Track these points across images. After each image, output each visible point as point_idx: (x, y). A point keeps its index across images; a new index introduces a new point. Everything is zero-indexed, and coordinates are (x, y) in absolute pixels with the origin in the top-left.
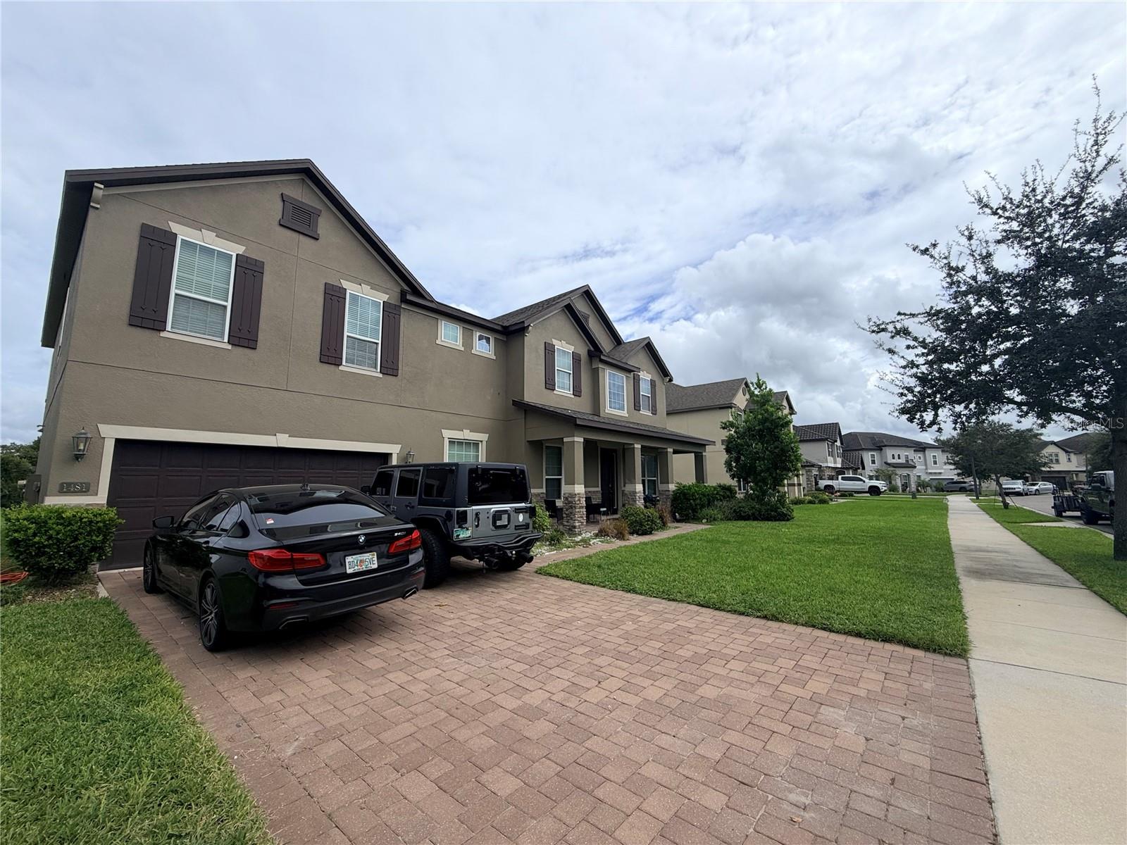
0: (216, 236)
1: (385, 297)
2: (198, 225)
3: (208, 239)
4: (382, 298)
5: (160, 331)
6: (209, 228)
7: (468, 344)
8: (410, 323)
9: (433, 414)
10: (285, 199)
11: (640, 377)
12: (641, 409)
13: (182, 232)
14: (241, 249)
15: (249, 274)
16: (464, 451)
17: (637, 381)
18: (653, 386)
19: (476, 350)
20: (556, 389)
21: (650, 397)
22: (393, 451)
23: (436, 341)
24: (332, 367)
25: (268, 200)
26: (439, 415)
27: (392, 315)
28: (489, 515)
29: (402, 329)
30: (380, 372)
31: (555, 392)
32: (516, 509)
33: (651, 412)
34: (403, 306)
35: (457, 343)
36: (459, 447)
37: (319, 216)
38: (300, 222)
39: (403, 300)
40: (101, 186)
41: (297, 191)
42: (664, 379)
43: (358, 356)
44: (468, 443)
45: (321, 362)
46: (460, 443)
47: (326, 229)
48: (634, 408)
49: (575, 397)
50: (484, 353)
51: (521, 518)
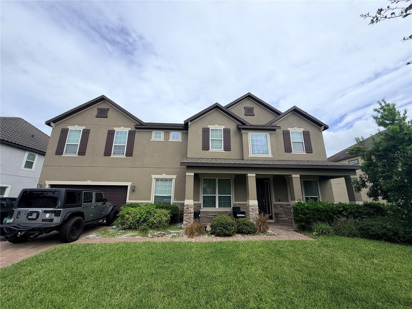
0: (78, 126)
1: (130, 129)
2: (74, 125)
3: (77, 128)
5: (61, 155)
6: (77, 124)
7: (167, 138)
8: (140, 137)
9: (148, 169)
10: (98, 109)
11: (290, 131)
12: (293, 151)
13: (70, 128)
14: (84, 128)
15: (86, 133)
16: (164, 183)
17: (286, 135)
18: (306, 135)
19: (171, 139)
20: (210, 149)
21: (303, 142)
22: (129, 184)
23: (151, 140)
24: (108, 157)
25: (94, 111)
26: (151, 169)
27: (131, 135)
28: (25, 213)
29: (136, 138)
30: (125, 156)
31: (209, 151)
32: (44, 211)
33: (305, 152)
34: (136, 130)
35: (161, 139)
36: (161, 182)
37: (108, 110)
38: (102, 114)
39: (136, 128)
40: (52, 123)
41: (102, 106)
42: (320, 129)
43: (118, 151)
44: (166, 180)
45: (104, 156)
46: (162, 180)
47: (110, 113)
48: (285, 151)
49: (226, 151)
50: (175, 140)
51: (48, 216)
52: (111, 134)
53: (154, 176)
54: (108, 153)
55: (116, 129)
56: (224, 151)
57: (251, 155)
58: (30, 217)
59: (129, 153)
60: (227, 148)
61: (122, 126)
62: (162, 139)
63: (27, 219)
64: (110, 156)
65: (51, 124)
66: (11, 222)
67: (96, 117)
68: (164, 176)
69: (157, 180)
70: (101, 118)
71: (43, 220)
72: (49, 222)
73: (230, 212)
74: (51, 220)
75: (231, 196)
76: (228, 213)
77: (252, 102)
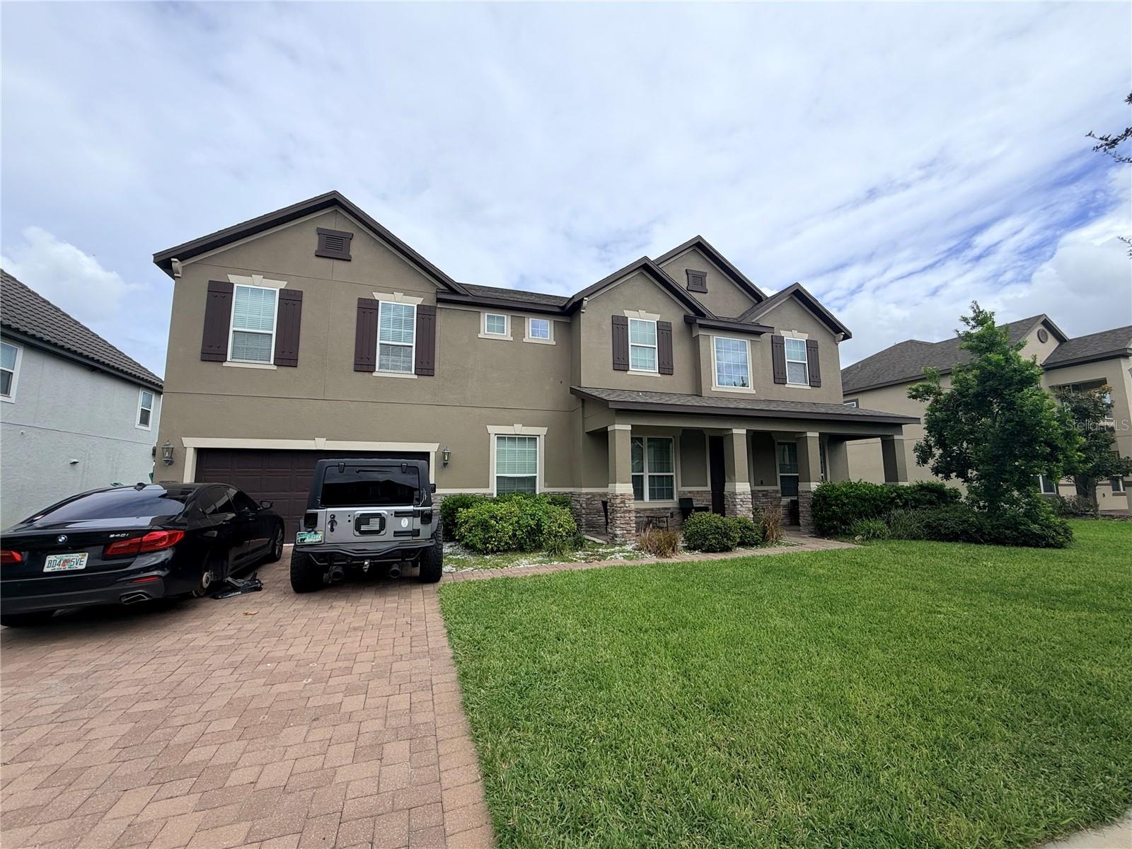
0: (264, 278)
1: (419, 301)
2: (247, 272)
3: (257, 281)
4: (415, 302)
5: (222, 362)
6: (258, 272)
7: (518, 332)
8: (448, 323)
9: (477, 411)
10: (320, 232)
11: (785, 338)
12: (788, 382)
13: (238, 281)
14: (283, 285)
15: (290, 304)
16: (517, 447)
17: (778, 344)
18: (812, 347)
19: (529, 338)
20: (630, 368)
21: (805, 364)
22: (432, 448)
23: (478, 336)
24: (367, 374)
25: (306, 237)
26: (483, 411)
27: (426, 318)
28: (349, 518)
29: (438, 328)
30: (415, 374)
31: (628, 373)
32: (396, 513)
33: (808, 384)
34: (438, 306)
35: (505, 334)
36: (511, 443)
37: (351, 239)
38: (334, 248)
39: (439, 300)
40: (176, 260)
41: (332, 223)
42: (835, 337)
43: (393, 361)
44: (522, 439)
45: (355, 371)
46: (512, 438)
47: (360, 247)
48: (773, 381)
49: (663, 375)
50: (539, 339)
51: (405, 523)
52: (368, 310)
53: (493, 430)
54: (364, 362)
55: (382, 298)
56: (659, 375)
57: (716, 387)
58: (363, 528)
59: (425, 366)
60: (666, 367)
61: (398, 290)
62: (507, 335)
63: (357, 533)
64: (372, 372)
65: (173, 264)
66: (317, 540)
67: (317, 256)
68: (518, 429)
69: (501, 438)
70: (332, 260)
71: (396, 534)
72: (410, 538)
73: (674, 508)
74: (416, 533)
75: (672, 476)
76: (670, 511)
77: (702, 260)
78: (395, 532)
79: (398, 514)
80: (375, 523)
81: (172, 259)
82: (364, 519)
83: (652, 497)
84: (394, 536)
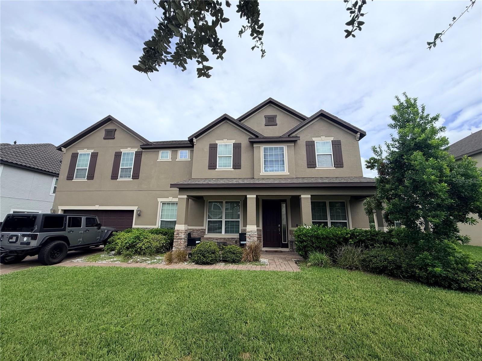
0: (87, 149)
1: (136, 150)
2: (83, 148)
3: (85, 151)
4: (134, 151)
5: (72, 180)
6: (85, 148)
7: (174, 157)
8: (146, 157)
9: (154, 192)
10: (106, 130)
11: (315, 142)
12: (317, 166)
13: (80, 152)
14: (92, 151)
15: (94, 156)
16: (170, 207)
17: (310, 146)
18: (336, 145)
19: (179, 159)
20: (217, 168)
21: (331, 155)
22: (135, 208)
23: (158, 161)
24: (115, 180)
25: (101, 133)
26: (157, 192)
27: (138, 156)
28: (7, 236)
29: (142, 159)
30: (132, 178)
31: (216, 170)
32: (23, 235)
33: (333, 166)
34: (143, 151)
35: (168, 158)
36: (168, 206)
37: (115, 131)
38: (110, 135)
39: (143, 148)
41: (109, 126)
43: (125, 174)
44: (173, 204)
45: (111, 179)
46: (168, 203)
47: (117, 134)
48: (307, 167)
49: (235, 169)
50: (183, 159)
51: (25, 239)
52: (118, 156)
53: (160, 200)
54: (114, 176)
55: (123, 151)
56: (233, 170)
57: (263, 173)
58: (10, 240)
59: (136, 176)
60: (237, 165)
61: (129, 147)
62: (170, 159)
63: (8, 242)
64: (117, 179)
67: (104, 139)
68: (170, 199)
69: (164, 204)
70: (108, 140)
71: (22, 243)
72: (26, 245)
73: (237, 238)
74: (28, 243)
75: (239, 221)
76: (235, 240)
77: (274, 109)
78: (21, 243)
79: (24, 236)
80: (14, 239)
81: (62, 148)
82: (11, 237)
83: (226, 232)
84: (20, 244)
